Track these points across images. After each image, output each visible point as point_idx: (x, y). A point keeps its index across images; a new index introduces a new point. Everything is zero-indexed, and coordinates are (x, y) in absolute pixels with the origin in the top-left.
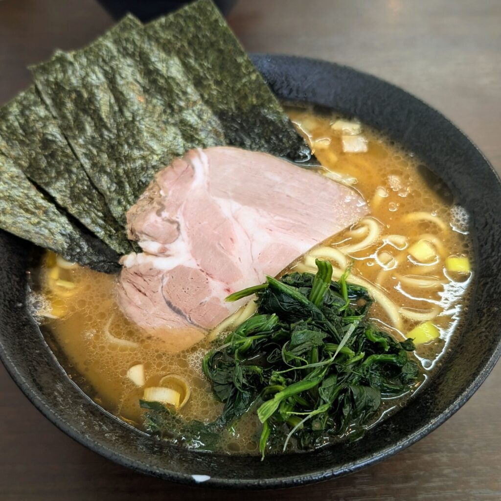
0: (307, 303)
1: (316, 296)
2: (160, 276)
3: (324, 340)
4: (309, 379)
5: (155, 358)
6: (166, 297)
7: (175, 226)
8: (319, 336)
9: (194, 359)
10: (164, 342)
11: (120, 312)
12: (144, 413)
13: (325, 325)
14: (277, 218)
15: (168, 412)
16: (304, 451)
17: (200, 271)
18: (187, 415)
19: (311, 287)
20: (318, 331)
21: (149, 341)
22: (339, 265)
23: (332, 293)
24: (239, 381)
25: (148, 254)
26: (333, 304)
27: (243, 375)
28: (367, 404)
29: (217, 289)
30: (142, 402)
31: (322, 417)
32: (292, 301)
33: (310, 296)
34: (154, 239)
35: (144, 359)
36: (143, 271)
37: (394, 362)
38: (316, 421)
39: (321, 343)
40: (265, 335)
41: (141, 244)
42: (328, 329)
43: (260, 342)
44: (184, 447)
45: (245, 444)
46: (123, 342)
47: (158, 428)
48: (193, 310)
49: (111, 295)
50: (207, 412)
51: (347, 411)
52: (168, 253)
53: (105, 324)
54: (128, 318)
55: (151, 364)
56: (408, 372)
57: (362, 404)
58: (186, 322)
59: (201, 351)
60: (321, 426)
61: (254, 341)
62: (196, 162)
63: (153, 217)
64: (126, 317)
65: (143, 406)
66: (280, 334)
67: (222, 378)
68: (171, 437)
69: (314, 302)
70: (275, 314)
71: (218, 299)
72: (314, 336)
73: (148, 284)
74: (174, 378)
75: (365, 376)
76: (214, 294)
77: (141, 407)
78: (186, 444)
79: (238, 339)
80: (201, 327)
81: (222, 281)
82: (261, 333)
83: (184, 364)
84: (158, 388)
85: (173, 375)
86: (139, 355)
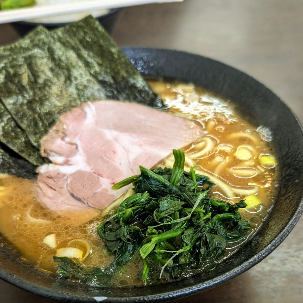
0: (169, 185)
1: (175, 179)
2: (65, 177)
3: (182, 206)
4: (175, 230)
5: (63, 229)
6: (70, 191)
7: (74, 147)
8: (179, 204)
9: (91, 228)
10: (69, 219)
11: (38, 202)
12: (57, 265)
13: (182, 195)
14: (144, 138)
15: (74, 264)
16: (174, 280)
17: (94, 173)
18: (88, 265)
19: (171, 174)
20: (178, 201)
21: (59, 219)
22: (189, 165)
23: (185, 178)
24: (124, 237)
25: (56, 164)
26: (187, 185)
27: (127, 233)
28: (216, 246)
29: (105, 183)
30: (55, 258)
31: (186, 254)
32: (158, 183)
33: (171, 179)
34: (60, 154)
35: (55, 230)
36: (53, 175)
37: (233, 218)
38: (182, 257)
39: (180, 208)
40: (141, 206)
41: (51, 158)
42: (184, 198)
43: (137, 211)
44: (87, 285)
45: (132, 280)
46: (40, 221)
47: (68, 275)
48: (89, 198)
49: (31, 192)
50: (102, 262)
51: (203, 250)
52: (70, 163)
53: (27, 211)
54: (43, 206)
55: (61, 233)
56: (242, 224)
57: (213, 246)
58: (84, 206)
59: (96, 223)
60: (186, 260)
61: (133, 210)
62: (87, 109)
63: (59, 141)
64: (42, 205)
65: (56, 260)
66: (151, 205)
67: (112, 237)
68: (77, 279)
69: (173, 184)
70: (147, 192)
71: (107, 190)
72: (175, 204)
73: (57, 183)
74: (78, 241)
75: (213, 227)
76: (104, 186)
77: (55, 261)
78: (88, 283)
79: (122, 211)
80: (96, 208)
81: (108, 178)
82: (138, 205)
83: (85, 232)
84: (67, 248)
85: (78, 239)
86: (52, 228)
